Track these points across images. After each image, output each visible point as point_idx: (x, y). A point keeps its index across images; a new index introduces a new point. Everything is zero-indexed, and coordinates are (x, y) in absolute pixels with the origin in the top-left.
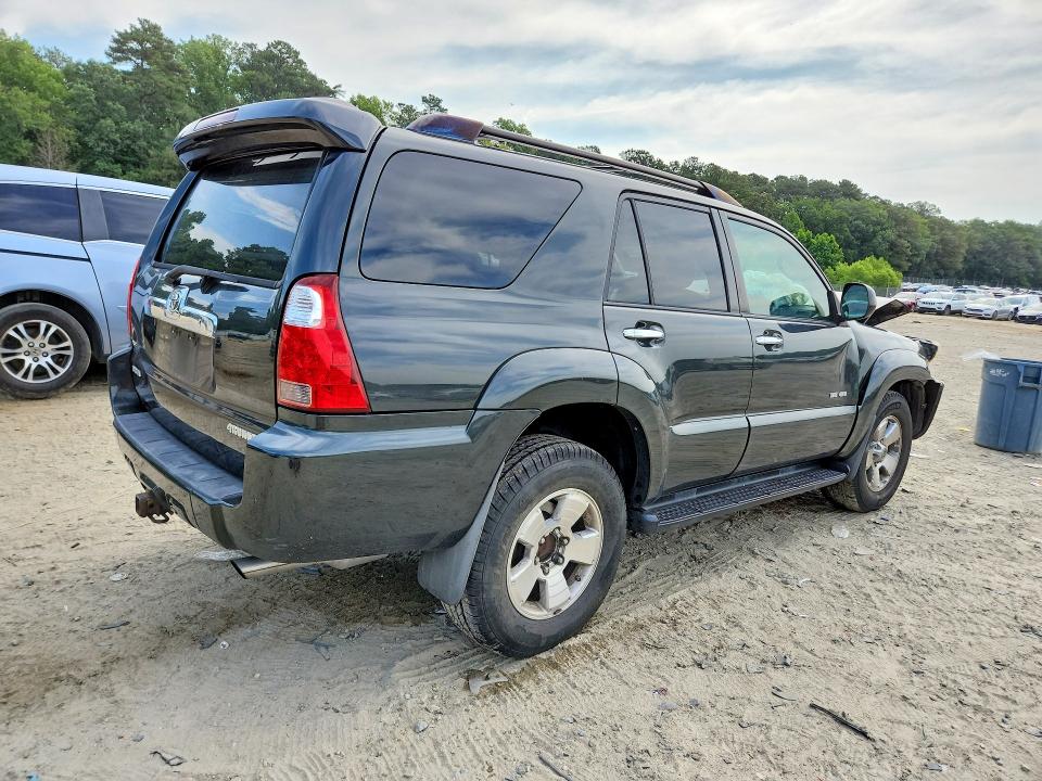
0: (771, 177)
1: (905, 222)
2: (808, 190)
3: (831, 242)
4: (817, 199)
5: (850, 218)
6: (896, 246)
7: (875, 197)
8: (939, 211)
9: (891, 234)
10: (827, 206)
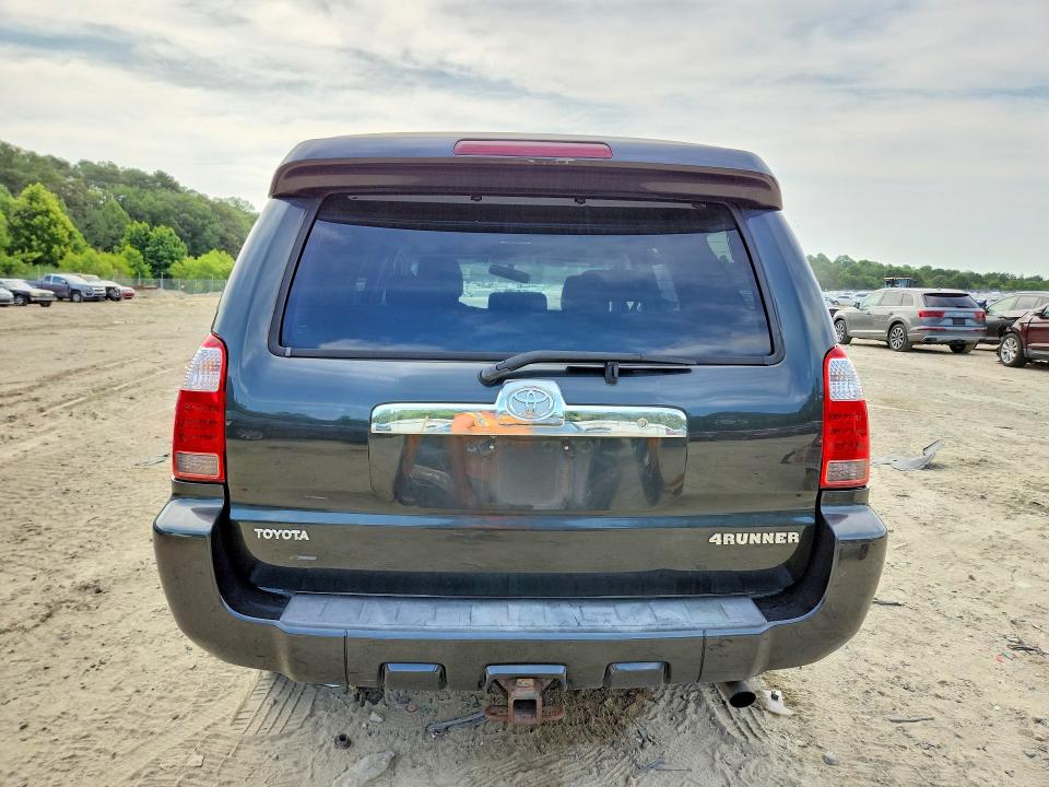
0: (73, 162)
1: (229, 216)
2: (123, 178)
3: (171, 235)
4: (137, 188)
5: (176, 210)
6: (226, 240)
7: (192, 191)
8: (252, 207)
9: (219, 227)
10: (149, 197)
